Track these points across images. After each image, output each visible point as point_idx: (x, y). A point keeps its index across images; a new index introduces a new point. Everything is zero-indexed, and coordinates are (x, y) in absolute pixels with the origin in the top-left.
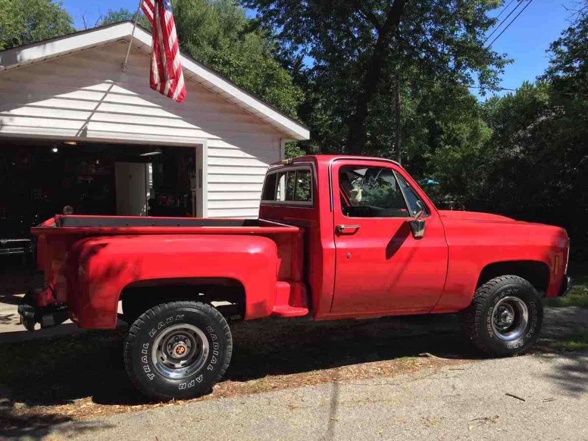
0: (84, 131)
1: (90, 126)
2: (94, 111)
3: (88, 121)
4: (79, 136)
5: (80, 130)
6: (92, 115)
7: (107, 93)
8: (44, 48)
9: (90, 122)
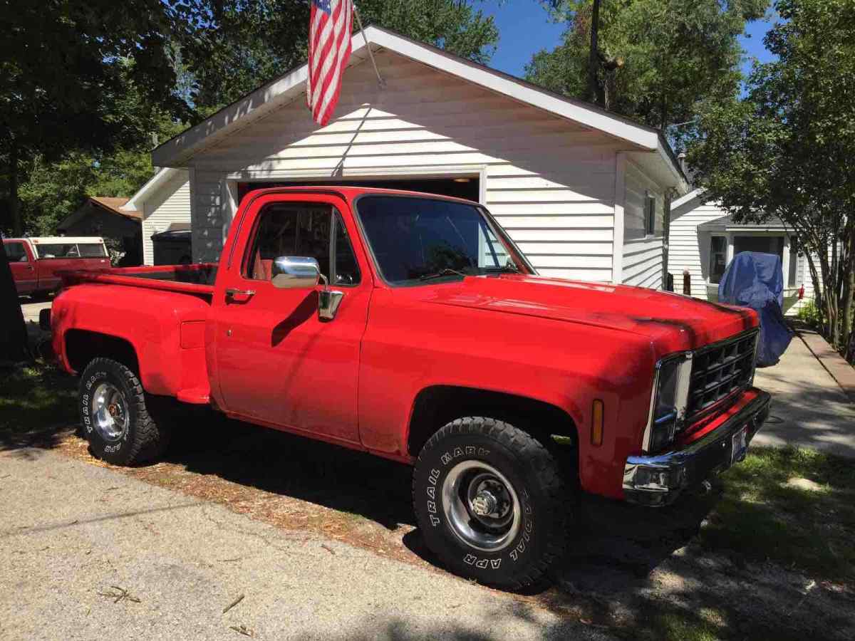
0: (340, 168)
1: (348, 162)
2: (350, 145)
3: (344, 157)
4: (334, 175)
5: (336, 168)
6: (348, 150)
7: (364, 119)
8: (290, 78)
9: (347, 159)
